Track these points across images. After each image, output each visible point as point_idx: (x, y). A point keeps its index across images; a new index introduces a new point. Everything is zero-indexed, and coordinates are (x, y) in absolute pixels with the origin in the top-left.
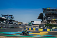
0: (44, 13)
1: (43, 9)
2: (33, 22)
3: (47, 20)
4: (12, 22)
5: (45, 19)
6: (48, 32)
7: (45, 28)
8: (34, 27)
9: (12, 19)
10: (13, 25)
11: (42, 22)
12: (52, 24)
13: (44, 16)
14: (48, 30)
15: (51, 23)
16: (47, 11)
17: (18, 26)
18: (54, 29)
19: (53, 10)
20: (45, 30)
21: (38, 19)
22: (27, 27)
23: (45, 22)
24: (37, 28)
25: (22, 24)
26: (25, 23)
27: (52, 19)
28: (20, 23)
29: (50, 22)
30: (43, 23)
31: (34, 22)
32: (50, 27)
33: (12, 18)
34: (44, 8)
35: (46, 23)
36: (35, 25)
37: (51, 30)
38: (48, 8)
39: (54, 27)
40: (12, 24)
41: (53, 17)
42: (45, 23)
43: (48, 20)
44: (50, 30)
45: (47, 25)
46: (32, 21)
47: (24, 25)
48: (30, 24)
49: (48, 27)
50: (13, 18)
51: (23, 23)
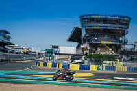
0: (82, 26)
1: (81, 17)
2: (55, 49)
3: (90, 44)
4: (6, 47)
5: (84, 42)
6: (92, 72)
7: (86, 63)
8: (58, 60)
9: (5, 40)
10: (8, 54)
11: (77, 48)
12: (101, 53)
13: (83, 35)
14: (93, 68)
15: (101, 51)
16: (90, 23)
17: (20, 57)
18: (108, 65)
19: (105, 21)
20: (84, 68)
21: (69, 40)
22: (42, 60)
23: (86, 49)
24: (66, 62)
25: (30, 51)
26: (38, 50)
27: (102, 42)
28: (25, 51)
29: (96, 49)
30: (80, 52)
31: (60, 47)
32: (98, 60)
33: (5, 37)
34: (83, 16)
35: (88, 51)
36: (61, 54)
37: (101, 68)
38: (93, 15)
39: (108, 62)
40: (6, 52)
41: (106, 38)
42: (85, 52)
43: (92, 44)
44: (98, 69)
45: (90, 57)
46: (53, 47)
47: (35, 56)
48: (48, 53)
49: (91, 60)
50: (9, 38)
51: (33, 50)
